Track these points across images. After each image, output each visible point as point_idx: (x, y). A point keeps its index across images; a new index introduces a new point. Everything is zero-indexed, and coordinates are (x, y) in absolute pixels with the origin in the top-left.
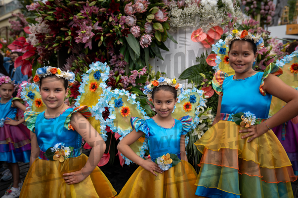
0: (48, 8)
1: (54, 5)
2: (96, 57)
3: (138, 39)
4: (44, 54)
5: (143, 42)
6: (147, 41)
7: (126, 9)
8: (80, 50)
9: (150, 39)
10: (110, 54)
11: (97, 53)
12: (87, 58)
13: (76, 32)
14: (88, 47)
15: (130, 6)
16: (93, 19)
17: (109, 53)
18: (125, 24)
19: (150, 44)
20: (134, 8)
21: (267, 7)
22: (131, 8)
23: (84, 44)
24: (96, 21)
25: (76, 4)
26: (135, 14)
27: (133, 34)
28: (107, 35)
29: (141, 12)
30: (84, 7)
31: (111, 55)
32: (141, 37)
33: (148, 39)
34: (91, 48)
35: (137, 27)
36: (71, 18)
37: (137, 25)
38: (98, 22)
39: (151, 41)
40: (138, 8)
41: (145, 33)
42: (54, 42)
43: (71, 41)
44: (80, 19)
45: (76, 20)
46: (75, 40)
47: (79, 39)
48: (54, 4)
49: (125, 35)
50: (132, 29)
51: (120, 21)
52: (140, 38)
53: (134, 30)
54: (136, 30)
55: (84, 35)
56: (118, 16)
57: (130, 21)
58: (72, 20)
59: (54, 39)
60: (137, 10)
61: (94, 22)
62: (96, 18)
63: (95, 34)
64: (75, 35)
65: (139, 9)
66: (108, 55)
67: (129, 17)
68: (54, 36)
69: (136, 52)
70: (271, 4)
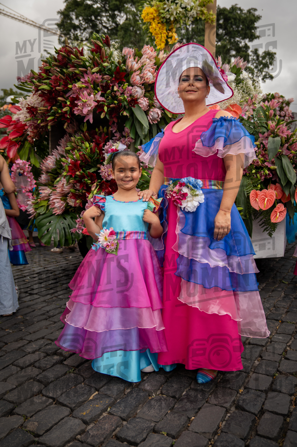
0: (44, 77)
1: (50, 74)
2: (97, 134)
3: (147, 113)
4: (35, 131)
5: (152, 116)
6: (156, 116)
7: (133, 78)
8: (75, 129)
9: (160, 114)
10: (112, 131)
11: (97, 130)
12: (87, 134)
13: (76, 102)
14: (88, 121)
15: (137, 75)
16: (95, 88)
17: (111, 129)
18: (131, 95)
19: (159, 120)
20: (141, 78)
21: (283, 113)
22: (138, 78)
23: (84, 117)
24: (98, 91)
25: (77, 71)
26: (143, 84)
27: (141, 106)
28: (111, 106)
29: (150, 82)
30: (85, 75)
31: (114, 131)
32: (149, 110)
33: (158, 113)
34: (91, 121)
35: (145, 99)
36: (70, 86)
37: (145, 96)
38: (100, 93)
39: (160, 116)
40: (147, 77)
41: (154, 106)
42: (49, 114)
43: (68, 113)
44: (80, 88)
45: (75, 88)
46: (74, 111)
47: (79, 109)
48: (50, 72)
49: (132, 106)
50: (139, 100)
51: (126, 92)
52: (148, 112)
53: (142, 101)
54: (144, 102)
55: (84, 104)
56: (124, 86)
57: (137, 91)
58: (71, 89)
59: (48, 111)
60: (146, 80)
61: (96, 92)
62: (98, 88)
63: (98, 103)
64: (73, 105)
65: (147, 79)
66: (109, 132)
67: (136, 87)
68: (49, 108)
69: (145, 125)
70: (287, 110)
